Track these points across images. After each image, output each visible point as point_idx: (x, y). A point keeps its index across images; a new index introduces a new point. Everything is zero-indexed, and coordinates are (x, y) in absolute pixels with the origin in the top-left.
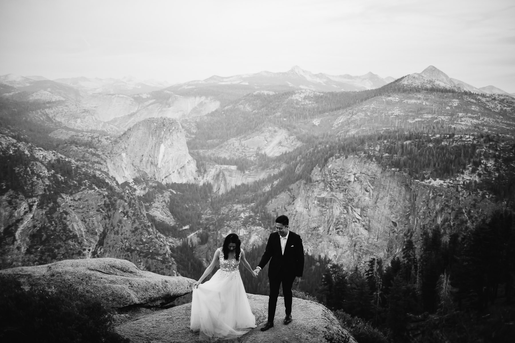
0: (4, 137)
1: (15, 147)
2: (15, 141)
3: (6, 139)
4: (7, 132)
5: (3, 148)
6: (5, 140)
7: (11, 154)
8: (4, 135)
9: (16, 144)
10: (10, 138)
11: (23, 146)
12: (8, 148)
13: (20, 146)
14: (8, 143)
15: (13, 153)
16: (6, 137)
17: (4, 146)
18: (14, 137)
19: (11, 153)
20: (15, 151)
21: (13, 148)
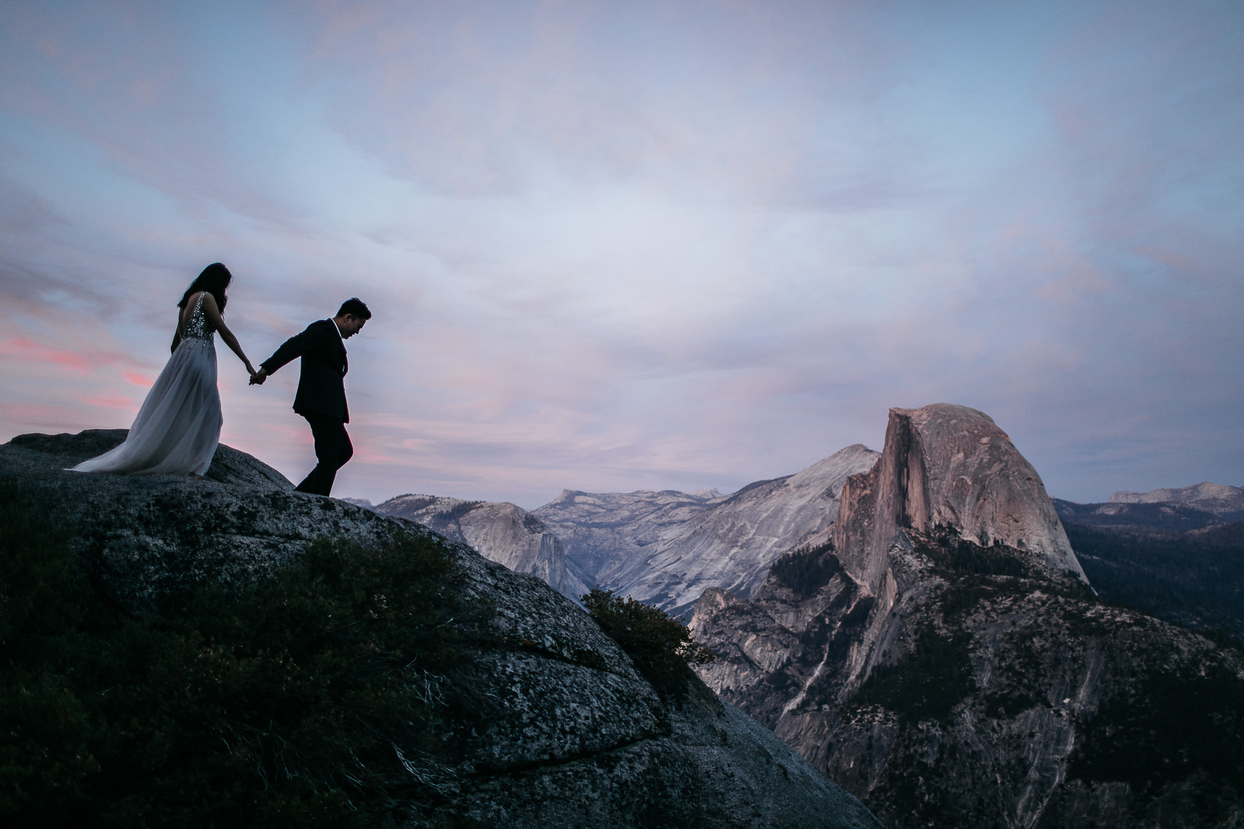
0: (1185, 635)
1: (1213, 659)
2: (1211, 645)
3: (1189, 639)
4: (1194, 622)
5: (1182, 660)
6: (1186, 641)
7: (1203, 677)
8: (1185, 630)
9: (1213, 651)
10: (1201, 638)
11: (1231, 659)
12: (1195, 662)
13: (1224, 659)
14: (1194, 650)
15: (1206, 675)
16: (1190, 635)
17: (1185, 656)
18: (1208, 635)
19: (1203, 674)
20: (1211, 671)
21: (1208, 663)
